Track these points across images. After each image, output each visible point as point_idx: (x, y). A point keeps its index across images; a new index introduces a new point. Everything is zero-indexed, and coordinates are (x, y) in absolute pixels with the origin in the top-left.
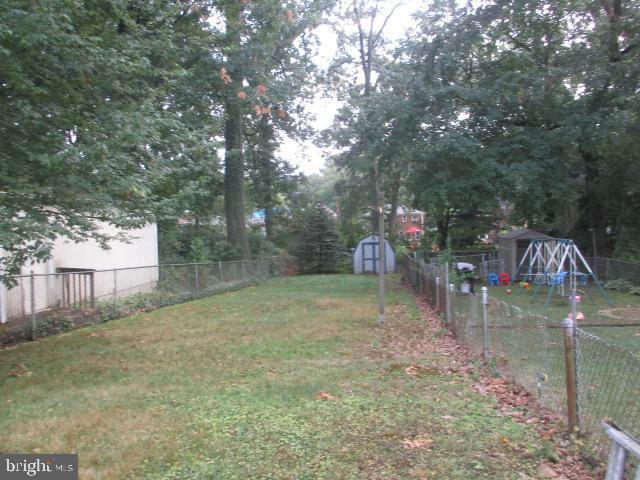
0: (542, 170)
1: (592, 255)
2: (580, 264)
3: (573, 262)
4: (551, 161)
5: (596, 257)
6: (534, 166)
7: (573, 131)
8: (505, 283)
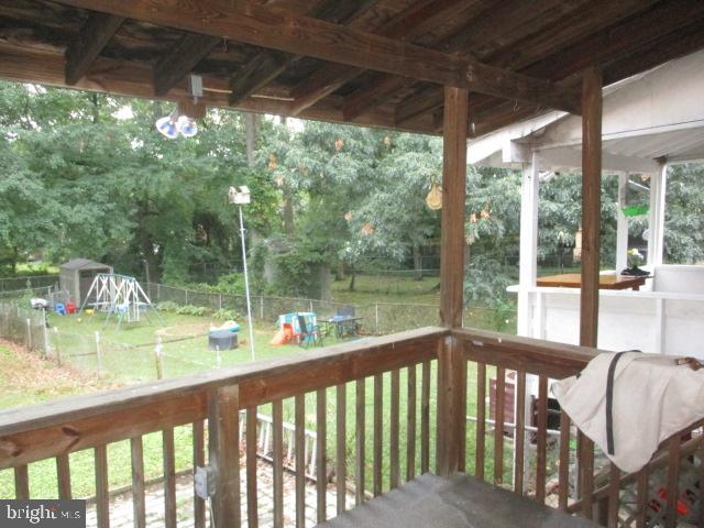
0: (103, 214)
1: (145, 281)
2: (140, 295)
3: (136, 295)
4: (110, 206)
5: (149, 283)
6: (96, 210)
7: (128, 182)
8: (72, 311)
